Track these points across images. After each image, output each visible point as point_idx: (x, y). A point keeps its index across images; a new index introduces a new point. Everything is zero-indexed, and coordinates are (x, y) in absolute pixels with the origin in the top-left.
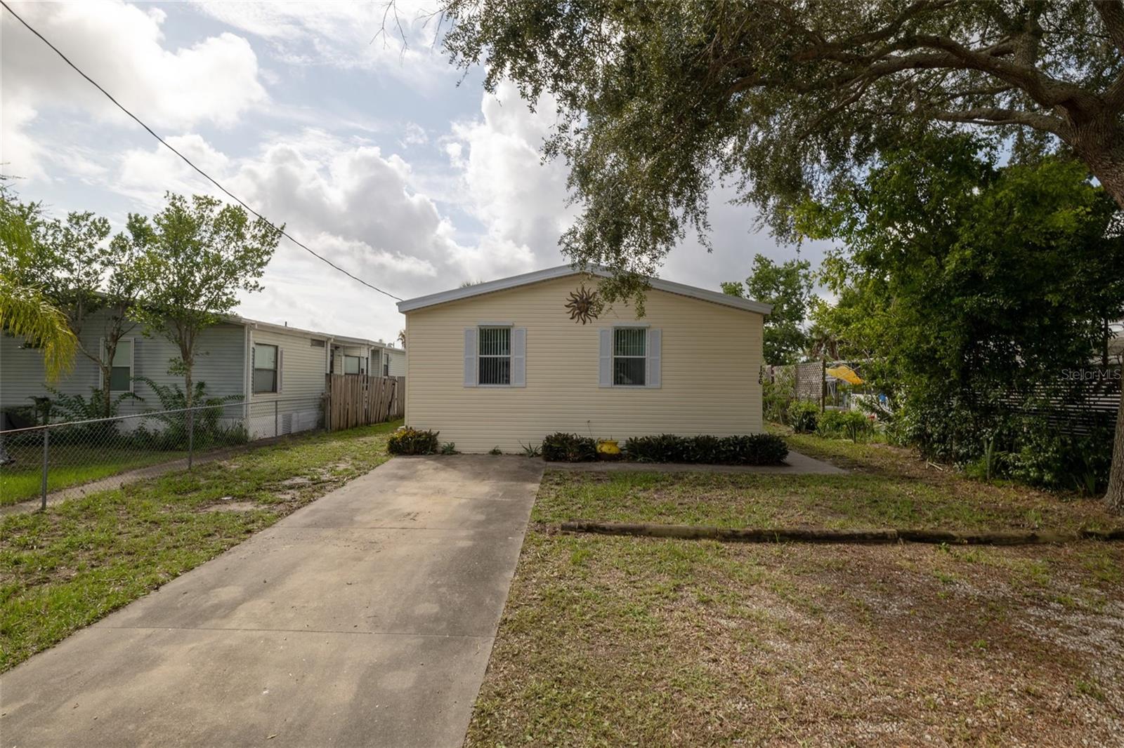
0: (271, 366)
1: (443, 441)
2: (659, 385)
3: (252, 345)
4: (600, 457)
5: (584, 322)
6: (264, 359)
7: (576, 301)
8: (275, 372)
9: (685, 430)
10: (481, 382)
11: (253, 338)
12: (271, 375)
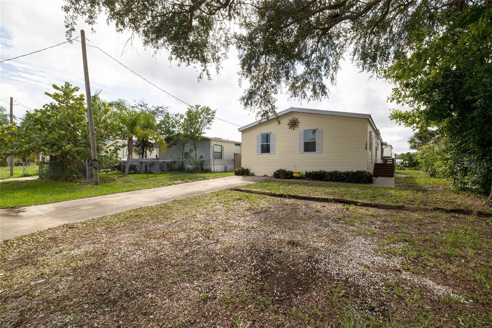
0: (220, 151)
1: (251, 171)
2: (321, 152)
3: (212, 145)
4: (292, 177)
5: (294, 130)
6: (217, 149)
7: (291, 122)
8: (221, 153)
9: (328, 169)
10: (262, 153)
11: (212, 143)
12: (220, 154)
